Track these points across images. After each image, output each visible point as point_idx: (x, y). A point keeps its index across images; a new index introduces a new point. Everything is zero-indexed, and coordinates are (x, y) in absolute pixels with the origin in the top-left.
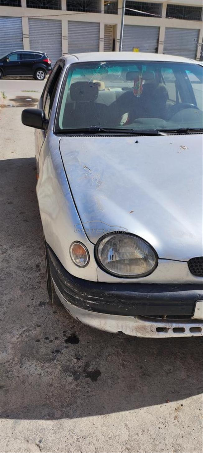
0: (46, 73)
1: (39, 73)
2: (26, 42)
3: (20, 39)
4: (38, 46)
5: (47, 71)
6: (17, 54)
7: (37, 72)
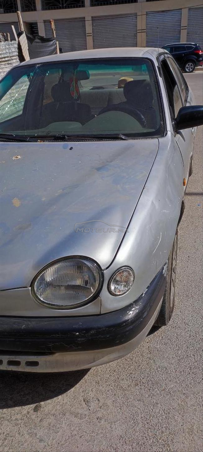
0: (195, 64)
1: (189, 65)
2: (184, 33)
3: (177, 31)
4: (196, 37)
5: (197, 63)
6: (169, 47)
7: (186, 65)
